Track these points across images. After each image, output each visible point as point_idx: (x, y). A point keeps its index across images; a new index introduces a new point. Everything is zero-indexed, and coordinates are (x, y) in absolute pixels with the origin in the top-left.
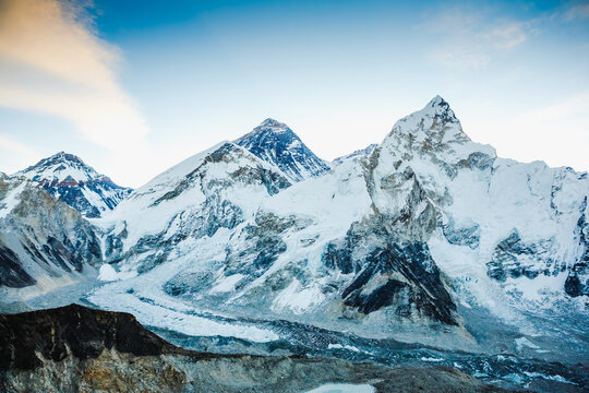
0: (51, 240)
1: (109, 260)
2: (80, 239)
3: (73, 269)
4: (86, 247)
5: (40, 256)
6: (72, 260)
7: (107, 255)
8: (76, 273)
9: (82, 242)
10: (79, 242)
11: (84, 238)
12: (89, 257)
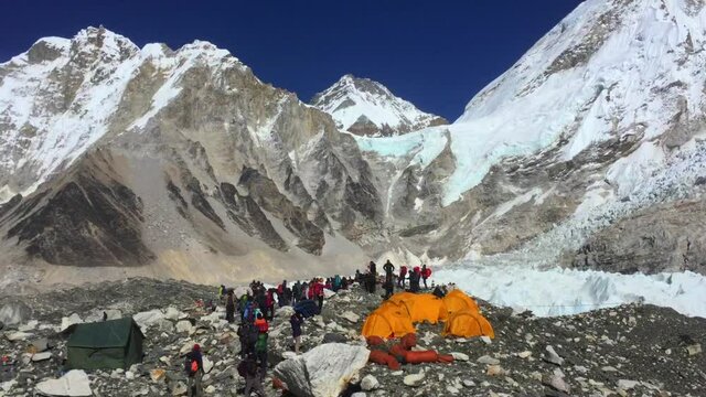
0: (248, 176)
1: (401, 225)
2: (327, 178)
3: (293, 241)
4: (340, 195)
5: (205, 208)
6: (297, 222)
7: (396, 212)
8: (302, 253)
9: (331, 183)
10: (324, 182)
11: (337, 174)
12: (346, 220)
